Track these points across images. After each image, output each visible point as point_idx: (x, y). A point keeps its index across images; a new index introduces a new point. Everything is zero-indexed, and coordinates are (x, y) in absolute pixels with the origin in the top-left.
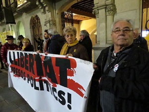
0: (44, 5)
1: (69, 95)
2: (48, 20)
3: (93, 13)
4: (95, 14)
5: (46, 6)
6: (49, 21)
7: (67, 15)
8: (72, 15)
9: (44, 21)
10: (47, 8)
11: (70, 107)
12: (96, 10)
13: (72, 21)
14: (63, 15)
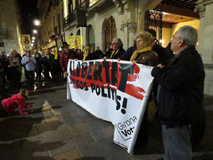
0: (123, 2)
1: (125, 100)
2: (126, 22)
3: (195, 10)
4: (198, 12)
5: (126, 3)
6: (128, 24)
7: (154, 14)
8: (161, 15)
9: (121, 24)
10: (126, 7)
11: (123, 112)
12: (201, 5)
13: (161, 24)
14: (147, 15)
